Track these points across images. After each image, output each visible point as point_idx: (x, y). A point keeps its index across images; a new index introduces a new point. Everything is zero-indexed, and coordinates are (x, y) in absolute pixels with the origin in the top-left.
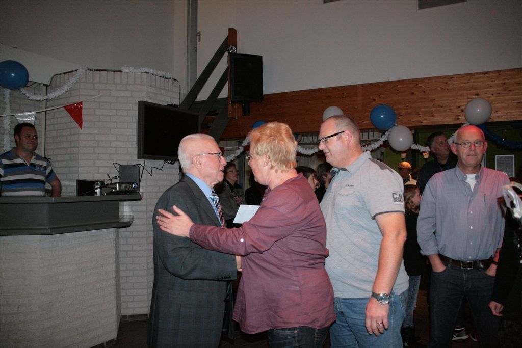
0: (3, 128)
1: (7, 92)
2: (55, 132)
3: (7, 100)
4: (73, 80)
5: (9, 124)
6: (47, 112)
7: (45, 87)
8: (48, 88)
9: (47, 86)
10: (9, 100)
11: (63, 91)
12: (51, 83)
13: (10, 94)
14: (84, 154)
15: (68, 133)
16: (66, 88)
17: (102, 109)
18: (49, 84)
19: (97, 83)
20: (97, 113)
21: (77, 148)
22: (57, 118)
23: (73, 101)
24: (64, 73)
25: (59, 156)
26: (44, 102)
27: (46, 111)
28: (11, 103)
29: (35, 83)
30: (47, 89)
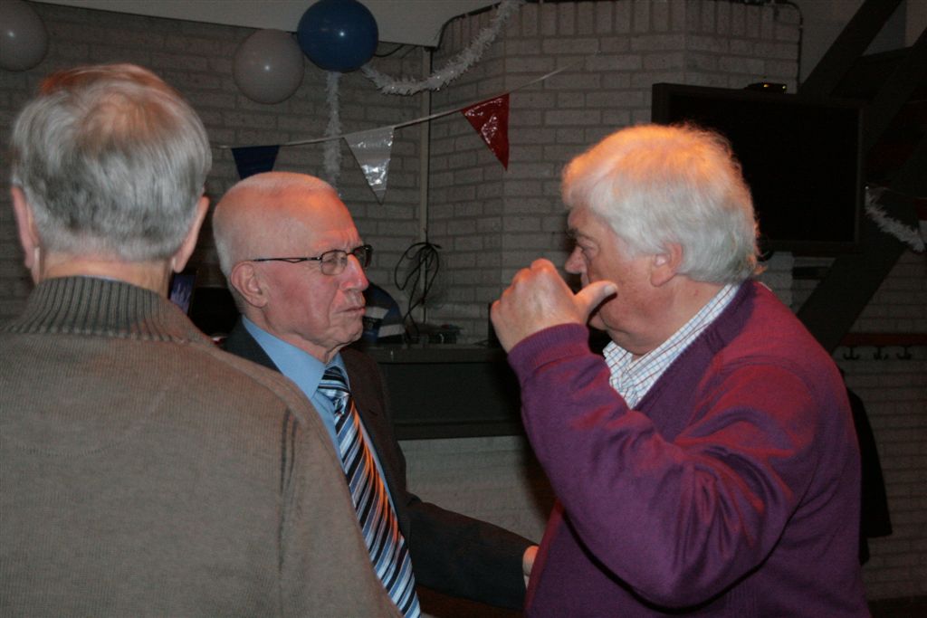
0: (324, 170)
1: (333, 78)
2: (450, 175)
3: (333, 99)
4: (487, 35)
5: (338, 159)
6: (433, 122)
7: (429, 53)
8: (435, 54)
9: (431, 49)
10: (336, 98)
11: (464, 67)
12: (440, 42)
13: (340, 83)
14: (517, 233)
15: (480, 178)
16: (469, 57)
17: (561, 109)
18: (435, 44)
19: (549, 37)
20: (548, 122)
21: (498, 219)
22: (456, 137)
23: (491, 90)
24: (472, 14)
25: (459, 239)
26: (426, 95)
27: (430, 120)
28: (342, 103)
29: (402, 45)
30: (431, 59)
